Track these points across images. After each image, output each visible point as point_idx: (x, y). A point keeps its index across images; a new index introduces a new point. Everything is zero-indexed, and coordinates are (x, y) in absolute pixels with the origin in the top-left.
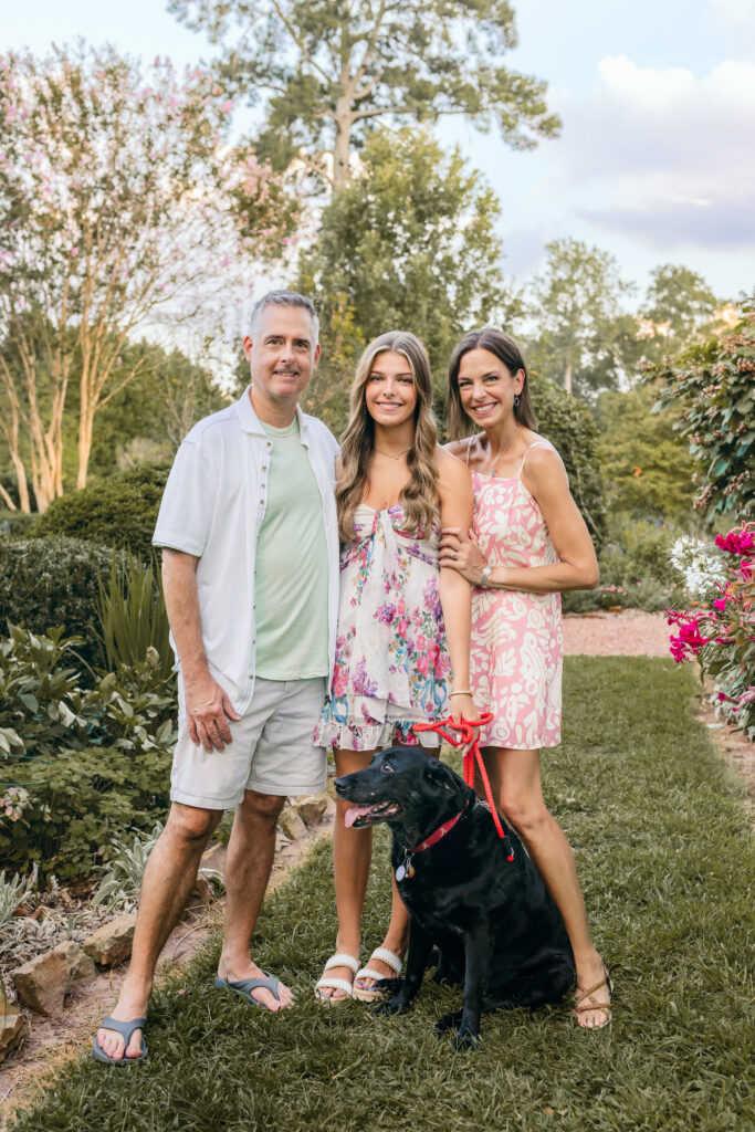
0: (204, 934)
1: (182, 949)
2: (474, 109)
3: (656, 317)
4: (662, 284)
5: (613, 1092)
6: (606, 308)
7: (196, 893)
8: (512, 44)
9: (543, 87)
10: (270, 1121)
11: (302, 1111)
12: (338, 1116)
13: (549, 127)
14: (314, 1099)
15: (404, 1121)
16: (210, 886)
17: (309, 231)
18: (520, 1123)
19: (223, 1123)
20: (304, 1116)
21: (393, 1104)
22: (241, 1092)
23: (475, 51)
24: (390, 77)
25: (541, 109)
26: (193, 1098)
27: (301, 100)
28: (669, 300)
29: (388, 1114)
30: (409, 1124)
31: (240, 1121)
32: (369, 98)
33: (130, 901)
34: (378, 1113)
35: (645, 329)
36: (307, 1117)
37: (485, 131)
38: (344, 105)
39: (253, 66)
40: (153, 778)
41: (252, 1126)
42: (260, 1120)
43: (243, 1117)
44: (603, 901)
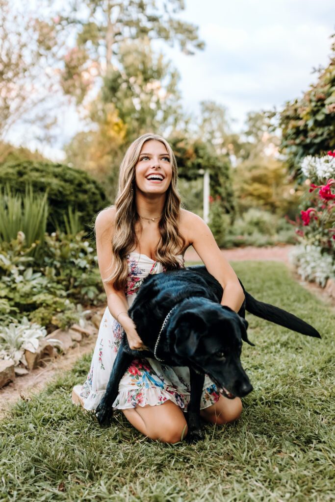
0: (53, 373)
1: (38, 380)
2: (167, 38)
3: (248, 133)
4: (250, 119)
5: (320, 442)
6: (226, 129)
7: (47, 352)
8: (183, 8)
9: (197, 28)
10: (98, 469)
11: (119, 461)
12: (144, 464)
13: (200, 46)
14: (126, 454)
15: (188, 465)
16: (55, 350)
17: (95, 92)
18: (267, 462)
19: (65, 472)
20: (120, 465)
21: (179, 455)
22: (76, 452)
23: (167, 11)
24: (129, 24)
25: (195, 38)
26: (45, 457)
27: (89, 33)
28: (254, 126)
29: (177, 461)
30: (192, 467)
31: (77, 470)
32: (120, 34)
33: (8, 355)
34: (170, 461)
35: (243, 139)
36: (124, 465)
37: (172, 46)
38: (110, 35)
39: (67, 19)
40: (22, 296)
41: (85, 473)
42: (91, 469)
43: (79, 468)
44: (276, 349)
